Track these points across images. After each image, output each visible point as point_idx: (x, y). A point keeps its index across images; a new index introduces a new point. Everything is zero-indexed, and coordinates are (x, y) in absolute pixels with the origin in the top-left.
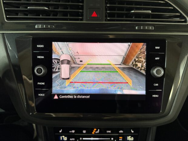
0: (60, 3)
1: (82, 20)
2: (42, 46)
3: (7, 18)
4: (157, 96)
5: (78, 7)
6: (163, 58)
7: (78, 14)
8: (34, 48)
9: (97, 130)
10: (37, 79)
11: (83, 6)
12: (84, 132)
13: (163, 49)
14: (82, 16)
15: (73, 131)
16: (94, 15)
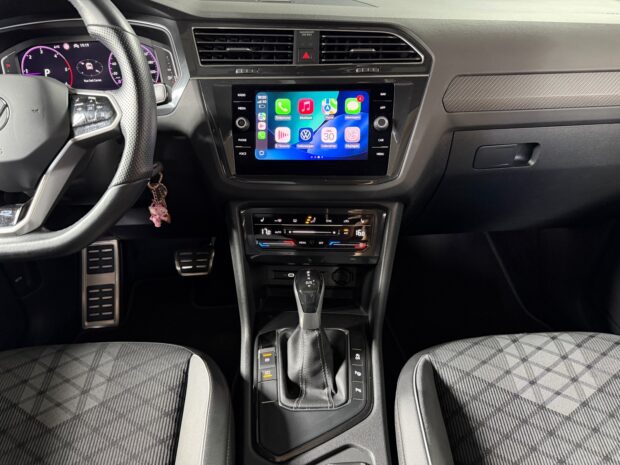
0: (264, 43)
1: (291, 63)
2: (244, 95)
3: (202, 63)
4: (382, 154)
5: (286, 48)
6: (390, 107)
7: (285, 56)
8: (235, 97)
9: (312, 219)
10: (238, 133)
11: (292, 46)
12: (295, 221)
13: (390, 96)
14: (292, 58)
15: (280, 221)
16: (306, 56)
